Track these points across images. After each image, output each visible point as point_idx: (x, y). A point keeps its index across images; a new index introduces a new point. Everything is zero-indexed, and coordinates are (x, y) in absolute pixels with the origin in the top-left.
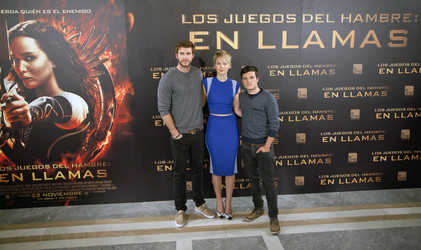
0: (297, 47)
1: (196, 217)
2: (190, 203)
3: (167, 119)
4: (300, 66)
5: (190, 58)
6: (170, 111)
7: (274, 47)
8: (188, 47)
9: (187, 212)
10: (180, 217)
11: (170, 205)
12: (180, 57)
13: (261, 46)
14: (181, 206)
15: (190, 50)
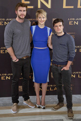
1: (24, 107)
2: (21, 98)
3: (9, 50)
5: (25, 13)
6: (12, 45)
7: (73, 7)
9: (19, 104)
10: (15, 107)
11: (8, 100)
14: (15, 100)
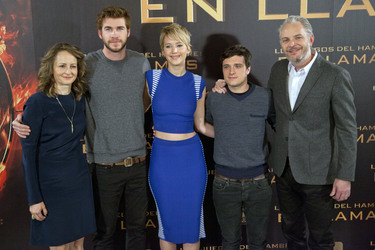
0: (326, 15)
4: (331, 49)
8: (118, 16)
12: (106, 35)
13: (263, 16)
15: (122, 22)
